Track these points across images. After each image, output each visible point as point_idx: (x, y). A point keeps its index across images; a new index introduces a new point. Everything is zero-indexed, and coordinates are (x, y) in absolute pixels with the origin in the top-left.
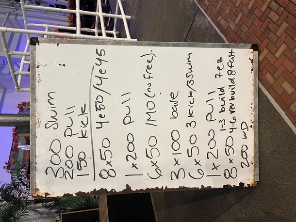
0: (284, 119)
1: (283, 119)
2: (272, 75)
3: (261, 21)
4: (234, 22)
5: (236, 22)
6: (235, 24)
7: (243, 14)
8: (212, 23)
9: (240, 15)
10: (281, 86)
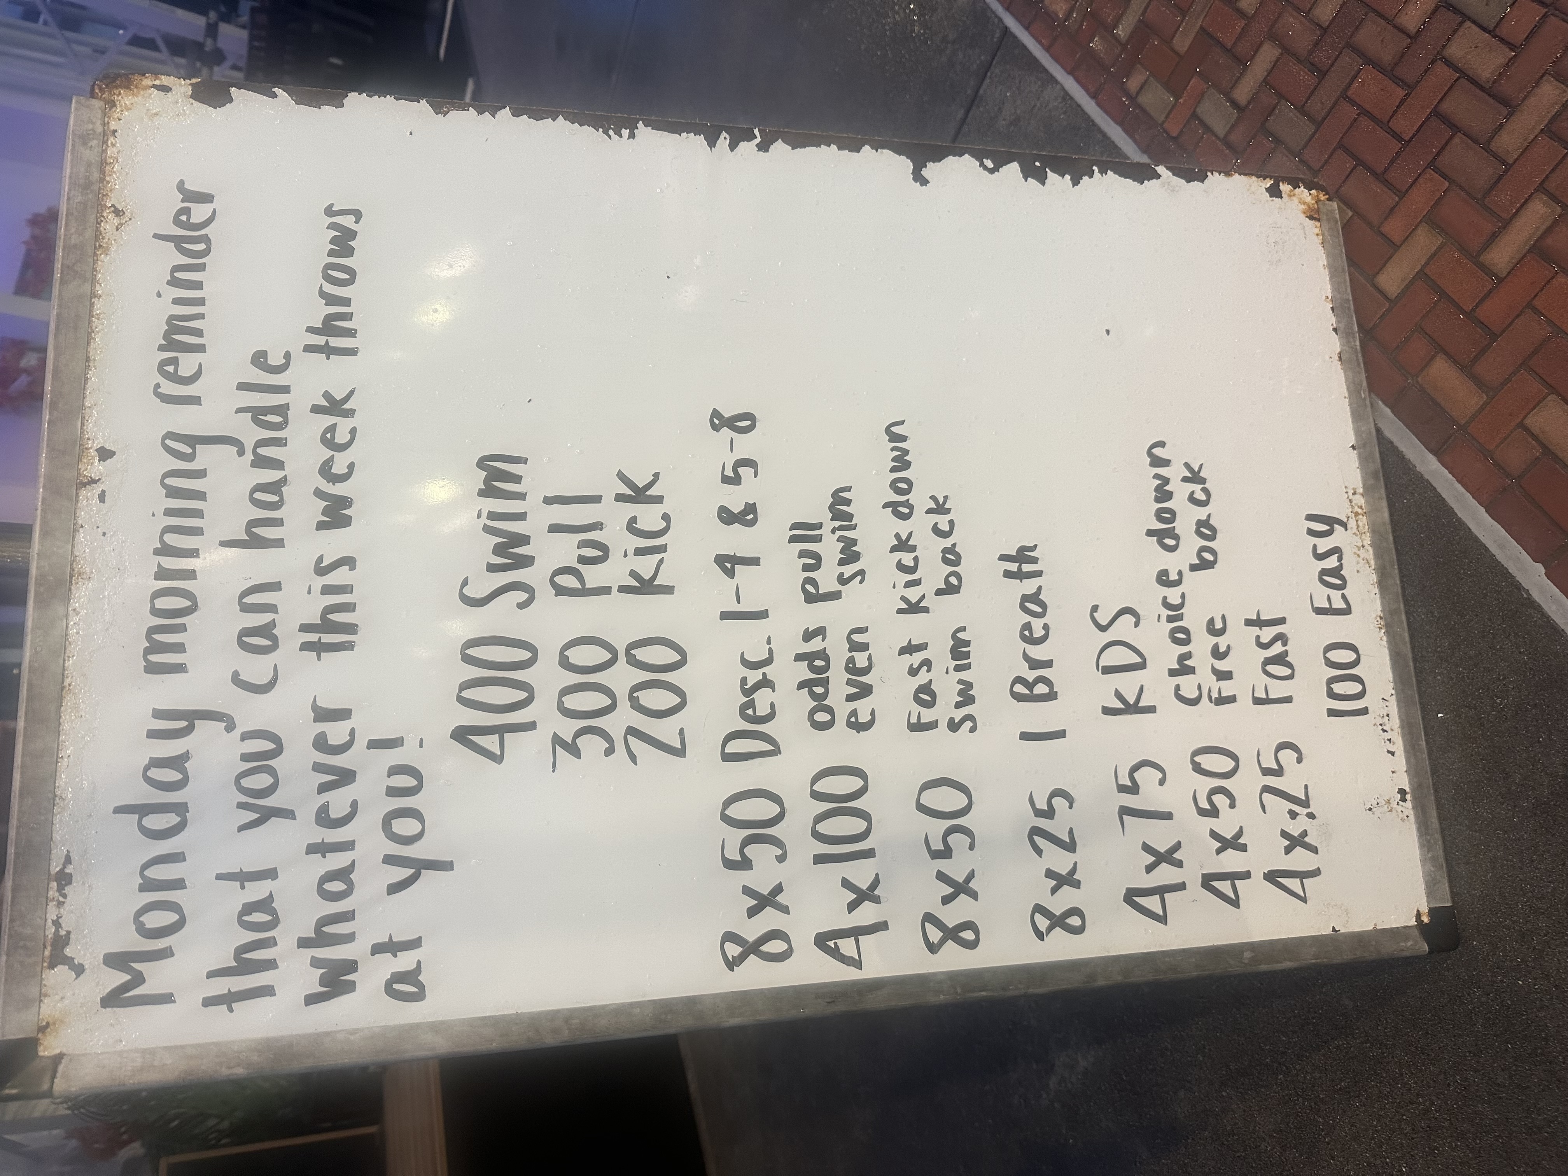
0: (1538, 608)
1: (1531, 603)
2: (1466, 368)
3: (1399, 81)
4: (1228, 95)
5: (1243, 93)
6: (1234, 104)
7: (1286, 50)
8: (1090, 107)
9: (1268, 54)
10: (1522, 425)
